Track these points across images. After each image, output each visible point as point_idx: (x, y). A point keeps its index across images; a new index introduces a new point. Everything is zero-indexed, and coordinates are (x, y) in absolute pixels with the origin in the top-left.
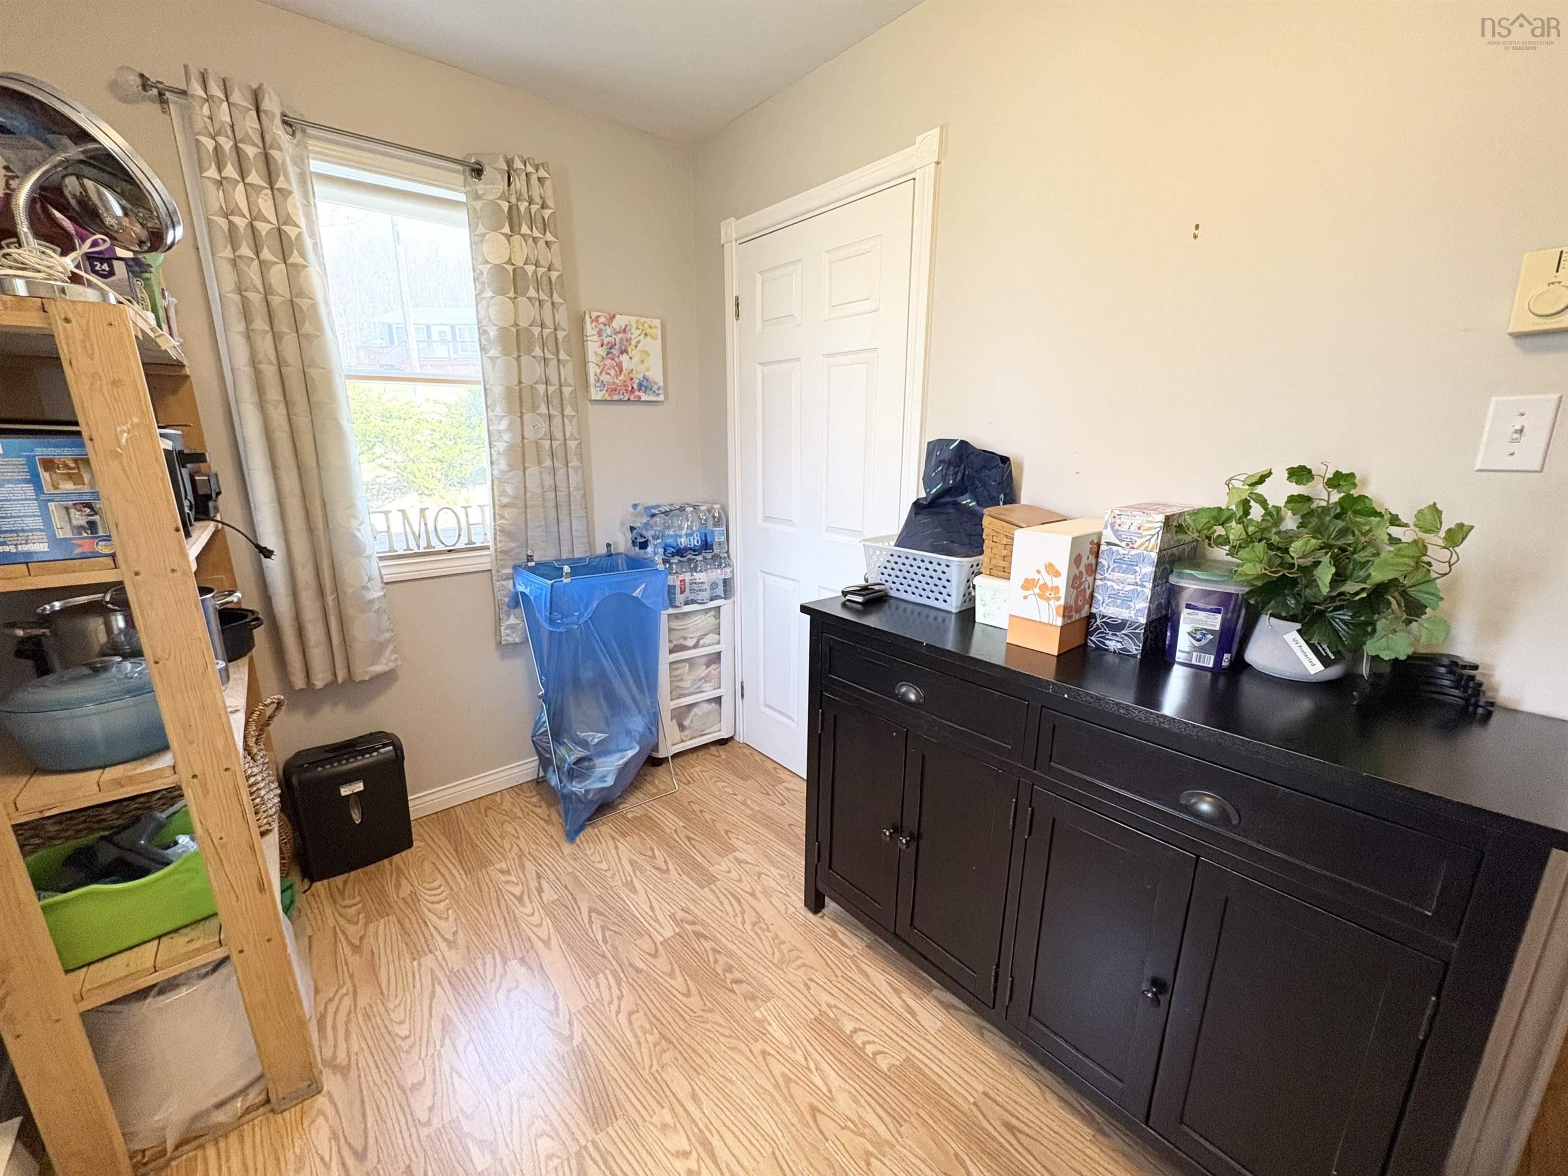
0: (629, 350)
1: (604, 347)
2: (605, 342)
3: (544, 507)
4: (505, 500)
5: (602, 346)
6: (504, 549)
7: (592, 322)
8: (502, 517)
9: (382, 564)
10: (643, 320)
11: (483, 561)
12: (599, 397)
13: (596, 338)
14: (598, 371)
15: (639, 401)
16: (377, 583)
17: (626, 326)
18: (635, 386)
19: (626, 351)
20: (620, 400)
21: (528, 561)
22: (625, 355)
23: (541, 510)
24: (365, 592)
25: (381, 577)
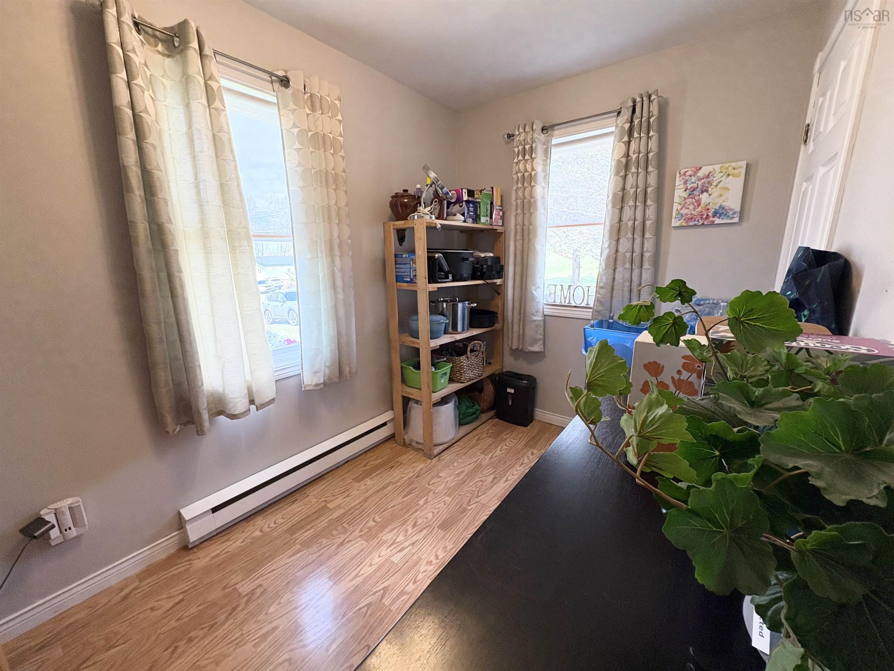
0: (710, 189)
1: (688, 191)
2: (689, 188)
3: (623, 290)
4: (601, 285)
5: (686, 190)
6: (598, 310)
7: (680, 176)
8: (599, 294)
9: (545, 306)
10: (727, 165)
11: (588, 314)
12: (677, 225)
13: (682, 186)
14: (679, 208)
15: (712, 224)
16: (541, 314)
17: (710, 172)
18: (710, 214)
19: (707, 191)
20: (695, 225)
21: (610, 319)
22: (705, 194)
23: (621, 292)
24: (532, 316)
25: (543, 312)
